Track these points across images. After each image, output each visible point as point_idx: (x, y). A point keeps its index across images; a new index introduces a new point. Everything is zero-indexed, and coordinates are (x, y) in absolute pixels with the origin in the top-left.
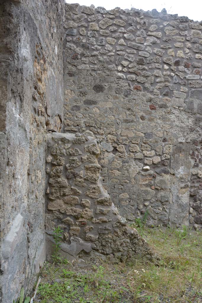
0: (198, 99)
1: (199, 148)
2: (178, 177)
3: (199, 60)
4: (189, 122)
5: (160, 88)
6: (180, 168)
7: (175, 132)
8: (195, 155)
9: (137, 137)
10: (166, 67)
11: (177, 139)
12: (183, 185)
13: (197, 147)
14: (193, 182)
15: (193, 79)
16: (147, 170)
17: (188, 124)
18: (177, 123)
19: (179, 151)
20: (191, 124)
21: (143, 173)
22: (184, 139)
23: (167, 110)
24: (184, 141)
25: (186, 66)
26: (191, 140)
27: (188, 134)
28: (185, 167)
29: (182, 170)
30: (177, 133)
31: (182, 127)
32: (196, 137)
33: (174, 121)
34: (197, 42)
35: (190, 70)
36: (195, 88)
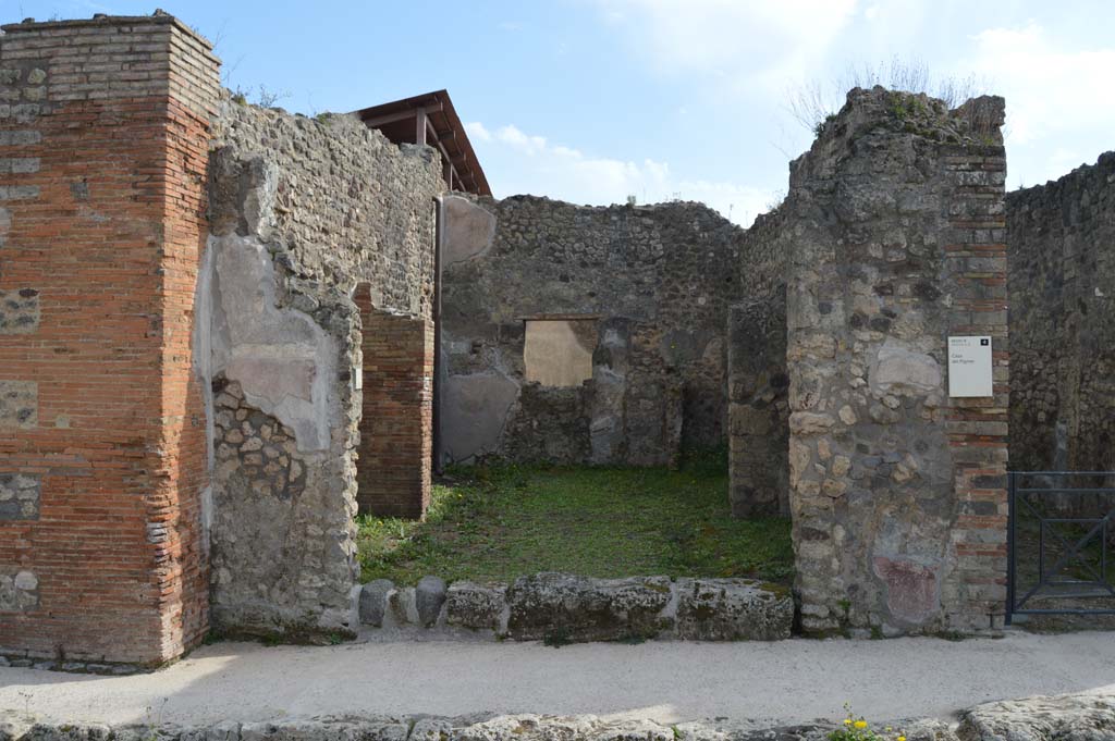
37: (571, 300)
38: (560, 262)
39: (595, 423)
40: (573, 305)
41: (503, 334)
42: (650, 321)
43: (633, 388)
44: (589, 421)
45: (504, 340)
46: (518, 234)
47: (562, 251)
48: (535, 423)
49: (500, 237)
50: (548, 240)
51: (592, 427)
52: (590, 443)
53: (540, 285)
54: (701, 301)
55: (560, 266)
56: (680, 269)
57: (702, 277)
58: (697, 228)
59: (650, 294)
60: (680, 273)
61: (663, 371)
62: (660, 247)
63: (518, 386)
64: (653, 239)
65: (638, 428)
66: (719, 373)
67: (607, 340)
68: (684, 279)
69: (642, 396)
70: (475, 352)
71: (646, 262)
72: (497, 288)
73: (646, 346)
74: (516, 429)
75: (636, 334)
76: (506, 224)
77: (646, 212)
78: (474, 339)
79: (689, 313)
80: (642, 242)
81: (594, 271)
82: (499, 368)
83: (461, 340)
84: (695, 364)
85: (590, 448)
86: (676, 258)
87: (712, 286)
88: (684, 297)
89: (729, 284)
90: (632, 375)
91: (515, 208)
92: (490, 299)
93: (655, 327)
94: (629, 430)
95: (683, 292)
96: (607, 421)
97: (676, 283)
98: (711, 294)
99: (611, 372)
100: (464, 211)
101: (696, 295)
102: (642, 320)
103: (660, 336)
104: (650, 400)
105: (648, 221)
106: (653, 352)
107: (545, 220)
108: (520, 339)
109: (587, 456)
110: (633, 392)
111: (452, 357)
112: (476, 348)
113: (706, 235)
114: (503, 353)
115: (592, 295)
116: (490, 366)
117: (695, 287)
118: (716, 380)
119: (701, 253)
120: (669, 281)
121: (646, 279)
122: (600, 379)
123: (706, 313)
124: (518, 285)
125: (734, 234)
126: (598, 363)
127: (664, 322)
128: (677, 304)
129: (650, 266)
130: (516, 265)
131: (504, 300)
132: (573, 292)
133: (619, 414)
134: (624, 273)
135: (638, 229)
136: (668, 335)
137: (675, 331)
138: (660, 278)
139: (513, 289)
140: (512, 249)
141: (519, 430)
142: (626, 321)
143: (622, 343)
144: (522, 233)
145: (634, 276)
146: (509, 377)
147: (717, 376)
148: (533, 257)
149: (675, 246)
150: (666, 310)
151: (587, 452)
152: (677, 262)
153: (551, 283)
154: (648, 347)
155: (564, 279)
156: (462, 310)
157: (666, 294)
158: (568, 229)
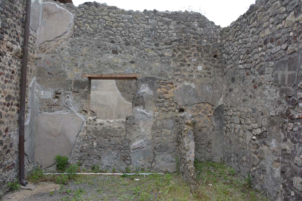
0: (281, 70)
1: (286, 121)
2: (271, 149)
3: (280, 30)
4: (276, 95)
5: (258, 69)
6: (273, 140)
7: (268, 106)
8: (284, 129)
9: (248, 112)
10: (260, 49)
11: (269, 112)
12: (276, 158)
13: (285, 120)
14: (284, 158)
15: (276, 51)
16: (254, 140)
17: (275, 97)
18: (269, 98)
19: (273, 124)
20: (278, 97)
21: (252, 141)
22: (274, 113)
23: (263, 87)
24: (274, 114)
25: (272, 41)
26: (279, 113)
27: (276, 107)
28: (276, 140)
29: (274, 143)
30: (269, 107)
31: (272, 101)
32: (282, 110)
33: (267, 96)
34: (276, 13)
35: (274, 43)
36: (278, 59)
37: (119, 65)
38: (112, 42)
39: (134, 144)
40: (120, 68)
41: (74, 86)
42: (169, 79)
43: (158, 121)
44: (130, 142)
45: (75, 90)
46: (87, 25)
47: (114, 35)
48: (95, 144)
49: (76, 27)
50: (105, 28)
51: (132, 147)
52: (130, 157)
53: (99, 55)
54: (200, 68)
55: (112, 45)
56: (186, 49)
57: (200, 54)
58: (196, 25)
59: (169, 63)
60: (187, 51)
61: (177, 111)
62: (175, 34)
63: (84, 120)
64: (171, 30)
65: (161, 147)
66: (210, 112)
67: (142, 91)
68: (189, 55)
69: (163, 126)
70: (57, 97)
71: (166, 44)
72: (72, 58)
73: (166, 95)
74: (82, 147)
75: (160, 88)
76: (79, 19)
77: (166, 15)
78: (56, 89)
79: (192, 76)
80: (164, 31)
81: (134, 48)
82: (72, 108)
83: (49, 90)
84: (196, 107)
85: (130, 160)
86: (184, 42)
87: (205, 59)
88: (189, 65)
89: (216, 59)
90: (157, 113)
91: (85, 9)
92: (67, 64)
93: (172, 83)
94: (155, 148)
95: (189, 63)
96: (142, 143)
97: (184, 57)
98: (205, 64)
99: (144, 111)
100: (54, 11)
101: (196, 65)
102: (163, 78)
103: (175, 89)
104: (168, 129)
105: (167, 19)
106: (171, 99)
107: (104, 17)
108: (86, 90)
109: (128, 165)
110: (158, 124)
111: (42, 101)
112: (57, 95)
113: (202, 29)
114: (75, 99)
115: (132, 62)
116: (67, 107)
117: (196, 60)
118: (209, 116)
119: (199, 40)
120: (180, 55)
121: (166, 54)
122: (137, 116)
123: (203, 76)
124: (86, 55)
125: (218, 30)
126: (136, 105)
127: (177, 80)
128: (185, 70)
129: (169, 46)
130: (85, 43)
131: (77, 65)
132: (120, 61)
133: (150, 138)
134: (153, 49)
135: (161, 24)
136: (180, 88)
137: (184, 86)
138: (175, 53)
139: (81, 58)
140: (83, 33)
141: (85, 148)
142: (154, 79)
143: (151, 93)
144: (89, 23)
145: (159, 51)
146: (78, 114)
147: (210, 114)
148: (95, 38)
149: (184, 35)
150: (179, 73)
151: (128, 162)
152: (184, 45)
153: (106, 55)
154: (167, 96)
155: (115, 52)
156: (49, 71)
157: (179, 63)
158: (119, 22)
